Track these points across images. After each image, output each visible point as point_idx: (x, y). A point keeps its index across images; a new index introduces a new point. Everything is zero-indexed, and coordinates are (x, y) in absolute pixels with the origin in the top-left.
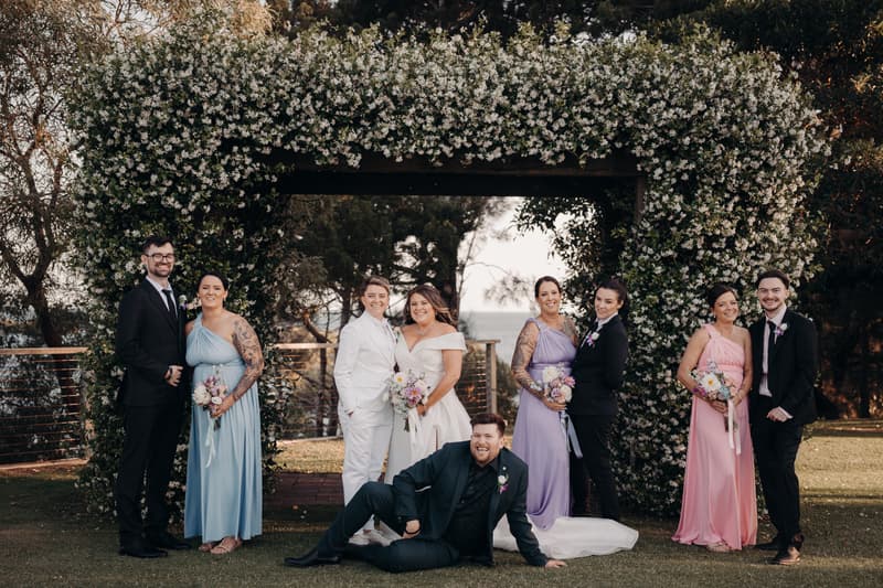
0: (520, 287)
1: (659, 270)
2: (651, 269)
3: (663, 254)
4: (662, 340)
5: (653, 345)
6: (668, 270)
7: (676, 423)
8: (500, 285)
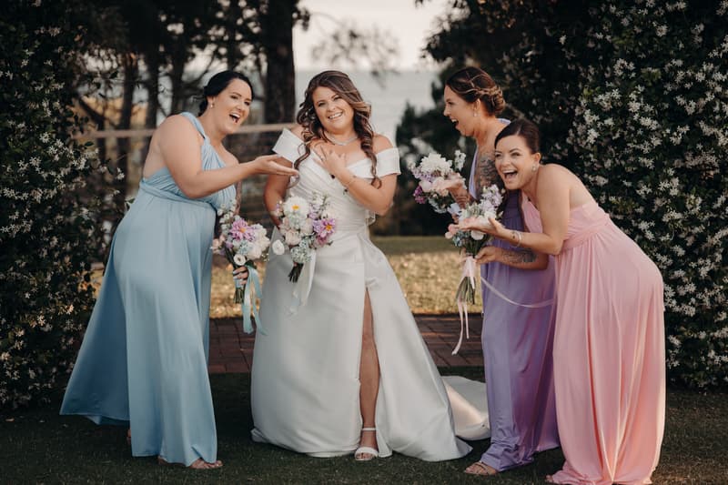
0: (357, 43)
1: (663, 31)
2: (654, 30)
3: (669, 7)
4: (671, 135)
5: (656, 142)
6: (673, 31)
7: (681, 252)
8: (331, 42)
